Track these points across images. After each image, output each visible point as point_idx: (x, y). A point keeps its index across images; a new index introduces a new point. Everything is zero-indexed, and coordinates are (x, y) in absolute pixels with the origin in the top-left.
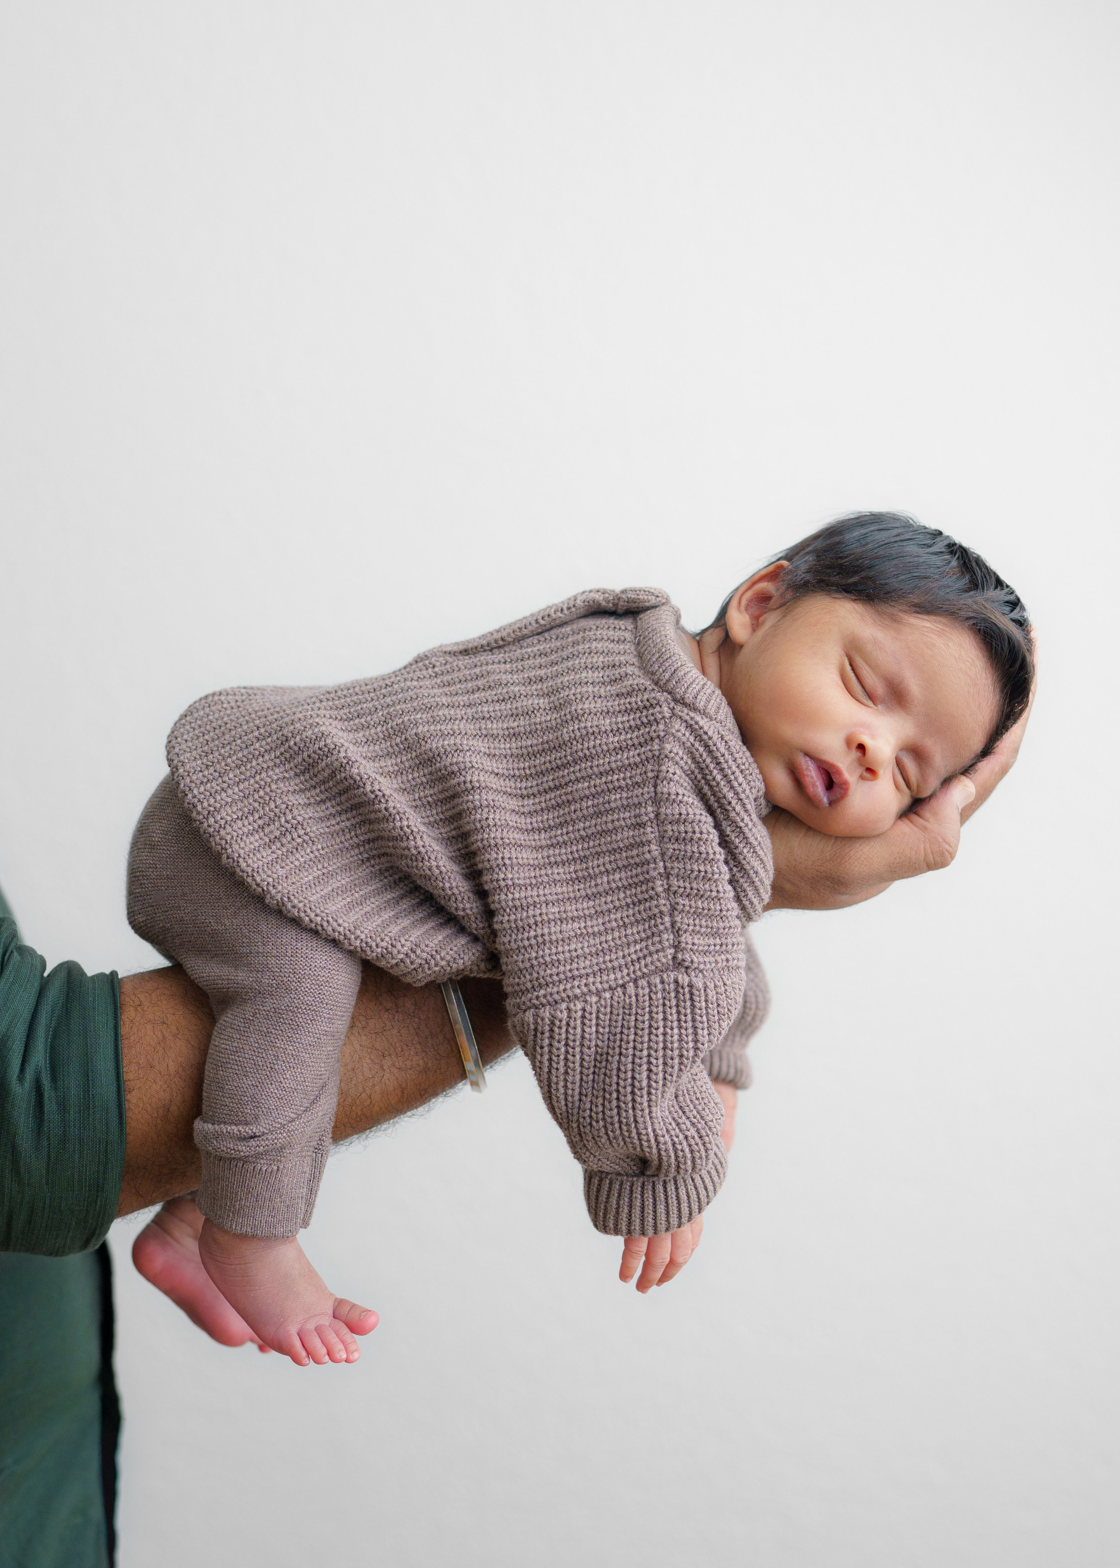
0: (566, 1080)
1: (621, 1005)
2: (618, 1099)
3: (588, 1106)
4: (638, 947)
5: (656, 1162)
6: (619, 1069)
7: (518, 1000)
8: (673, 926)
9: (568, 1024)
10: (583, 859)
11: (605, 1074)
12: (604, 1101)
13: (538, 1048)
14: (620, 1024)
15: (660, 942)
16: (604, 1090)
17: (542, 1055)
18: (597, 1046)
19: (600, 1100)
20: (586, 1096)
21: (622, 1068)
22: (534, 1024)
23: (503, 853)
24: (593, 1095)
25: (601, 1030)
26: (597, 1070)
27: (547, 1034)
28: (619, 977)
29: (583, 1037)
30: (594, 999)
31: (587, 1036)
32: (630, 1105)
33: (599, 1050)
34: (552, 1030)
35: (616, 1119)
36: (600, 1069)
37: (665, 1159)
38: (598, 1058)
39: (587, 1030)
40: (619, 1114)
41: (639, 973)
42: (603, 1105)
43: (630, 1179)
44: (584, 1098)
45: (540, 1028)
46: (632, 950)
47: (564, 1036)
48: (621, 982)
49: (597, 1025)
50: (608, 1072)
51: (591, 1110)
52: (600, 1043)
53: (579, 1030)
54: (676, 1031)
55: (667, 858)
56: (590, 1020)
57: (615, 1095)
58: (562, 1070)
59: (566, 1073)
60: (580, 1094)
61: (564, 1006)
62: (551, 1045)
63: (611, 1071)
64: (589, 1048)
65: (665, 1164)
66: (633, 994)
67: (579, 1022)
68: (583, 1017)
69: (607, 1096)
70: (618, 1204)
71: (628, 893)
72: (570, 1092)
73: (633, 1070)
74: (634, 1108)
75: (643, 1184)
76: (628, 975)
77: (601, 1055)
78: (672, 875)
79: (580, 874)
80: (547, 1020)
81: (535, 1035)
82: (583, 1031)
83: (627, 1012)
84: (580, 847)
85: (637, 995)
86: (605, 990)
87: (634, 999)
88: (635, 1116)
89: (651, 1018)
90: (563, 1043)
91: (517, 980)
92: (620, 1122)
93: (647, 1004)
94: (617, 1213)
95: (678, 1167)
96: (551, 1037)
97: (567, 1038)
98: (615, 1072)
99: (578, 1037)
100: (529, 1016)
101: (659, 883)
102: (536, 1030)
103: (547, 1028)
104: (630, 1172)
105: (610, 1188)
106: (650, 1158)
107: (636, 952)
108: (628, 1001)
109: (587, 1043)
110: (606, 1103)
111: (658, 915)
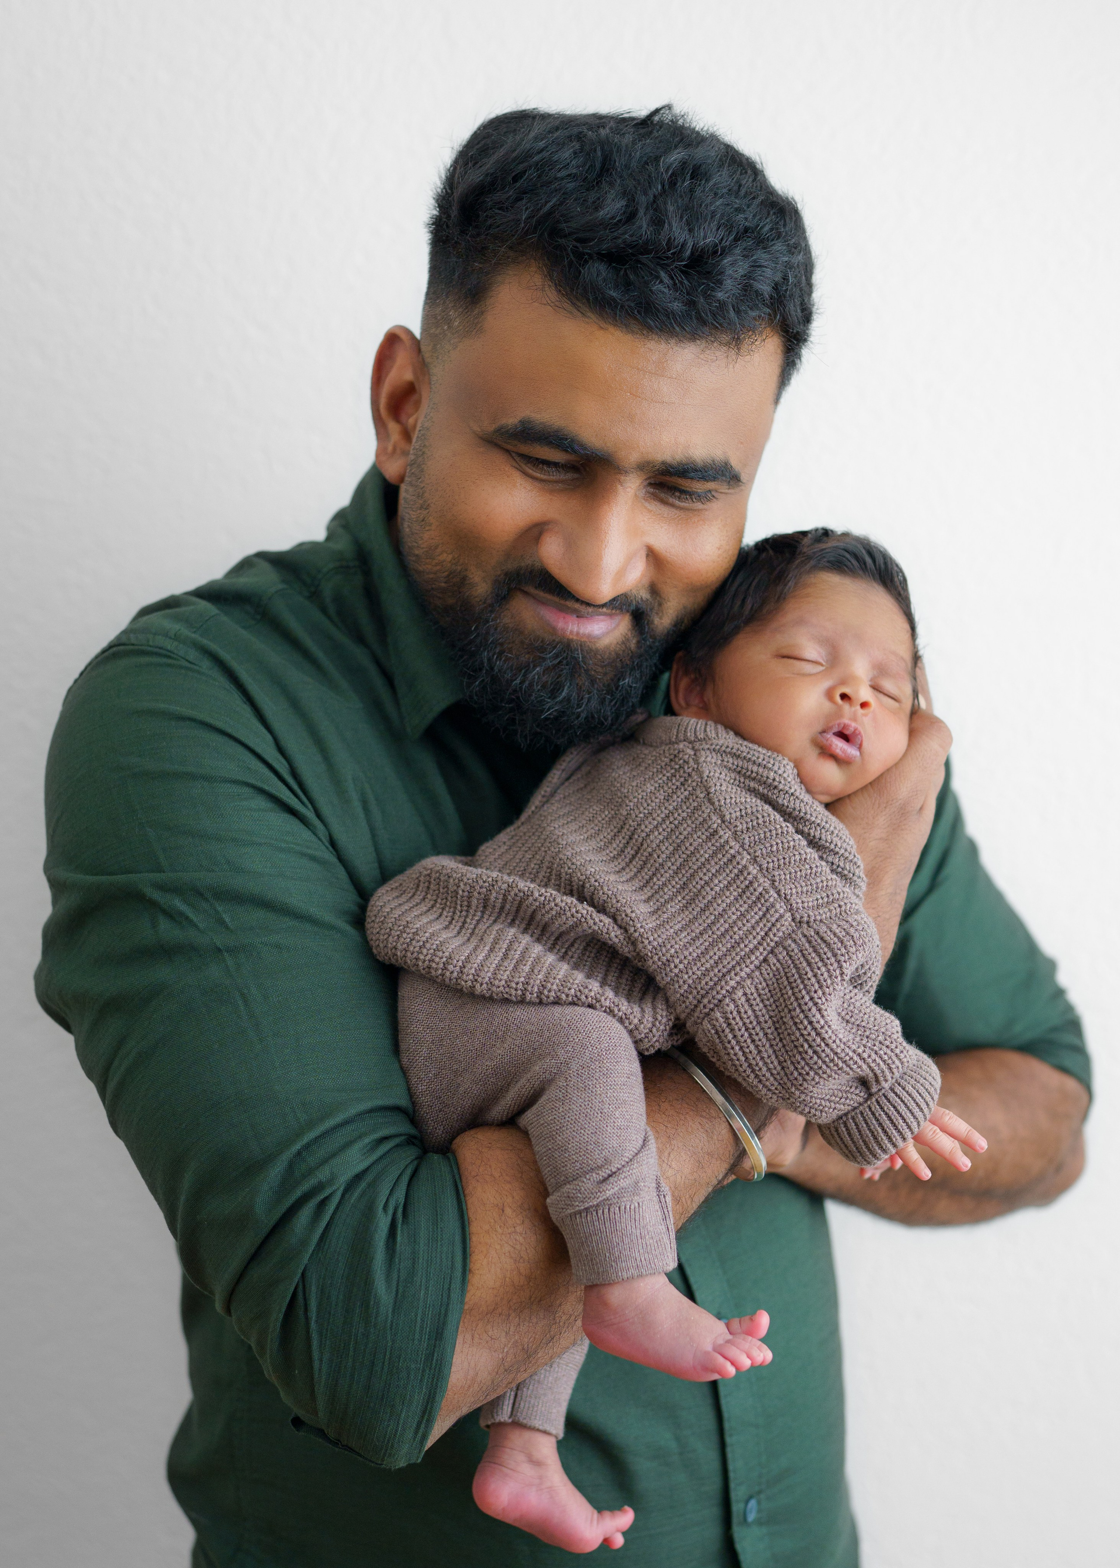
0: (762, 1058)
1: (771, 975)
2: (810, 1046)
3: (792, 1068)
4: (761, 925)
5: (871, 1075)
6: (795, 1024)
7: (693, 1019)
8: (779, 895)
9: (739, 1012)
10: (684, 886)
11: (789, 1034)
12: (801, 1055)
13: (727, 1044)
14: (777, 990)
15: (776, 911)
16: (796, 1047)
17: (733, 1048)
18: (771, 1017)
19: (798, 1057)
20: (785, 1061)
21: (797, 1020)
22: (712, 1028)
23: (625, 911)
24: (790, 1057)
25: (767, 1003)
26: (781, 1036)
27: (727, 1030)
28: (760, 954)
29: (756, 1017)
30: (749, 982)
31: (759, 1013)
32: (823, 1044)
33: (775, 1019)
34: (729, 1024)
35: (820, 1062)
36: (783, 1033)
37: (876, 1068)
38: (777, 1026)
39: (757, 1008)
40: (819, 1057)
41: (772, 944)
42: (803, 1059)
43: (866, 1105)
44: (785, 1064)
45: (720, 1029)
46: (758, 930)
47: (741, 1024)
48: (761, 958)
49: (762, 1001)
50: (789, 1031)
51: (796, 1069)
52: (772, 1014)
53: (750, 1012)
54: (823, 969)
55: (746, 847)
56: (755, 999)
57: (806, 1046)
58: (755, 1052)
59: (760, 1052)
60: (780, 1063)
61: (727, 1000)
62: (735, 1037)
63: (790, 1029)
64: (766, 1022)
65: (878, 1072)
66: (775, 961)
67: (746, 1007)
68: (748, 1000)
69: (801, 1049)
70: (870, 1130)
71: (732, 889)
72: (771, 1066)
73: (806, 1017)
74: (827, 1045)
75: (878, 1102)
76: (764, 949)
77: (778, 1022)
78: (758, 857)
79: (688, 898)
80: (721, 1019)
81: (719, 1037)
82: (754, 1011)
83: (778, 977)
84: (677, 879)
85: (778, 961)
86: (753, 971)
87: (778, 965)
88: (832, 1050)
89: (797, 968)
90: (743, 1029)
91: (684, 1005)
92: (824, 1062)
93: (790, 962)
94: (875, 1138)
95: (890, 1069)
96: (732, 1030)
97: (744, 1024)
98: (794, 1028)
99: (752, 1018)
100: (706, 1025)
101: (751, 868)
102: (717, 1032)
103: (724, 1025)
104: (861, 1100)
105: (856, 1124)
106: (864, 1075)
107: (761, 929)
108: (774, 969)
109: (762, 1019)
110: (804, 1055)
111: (764, 892)
